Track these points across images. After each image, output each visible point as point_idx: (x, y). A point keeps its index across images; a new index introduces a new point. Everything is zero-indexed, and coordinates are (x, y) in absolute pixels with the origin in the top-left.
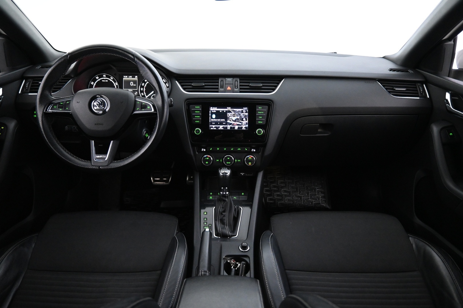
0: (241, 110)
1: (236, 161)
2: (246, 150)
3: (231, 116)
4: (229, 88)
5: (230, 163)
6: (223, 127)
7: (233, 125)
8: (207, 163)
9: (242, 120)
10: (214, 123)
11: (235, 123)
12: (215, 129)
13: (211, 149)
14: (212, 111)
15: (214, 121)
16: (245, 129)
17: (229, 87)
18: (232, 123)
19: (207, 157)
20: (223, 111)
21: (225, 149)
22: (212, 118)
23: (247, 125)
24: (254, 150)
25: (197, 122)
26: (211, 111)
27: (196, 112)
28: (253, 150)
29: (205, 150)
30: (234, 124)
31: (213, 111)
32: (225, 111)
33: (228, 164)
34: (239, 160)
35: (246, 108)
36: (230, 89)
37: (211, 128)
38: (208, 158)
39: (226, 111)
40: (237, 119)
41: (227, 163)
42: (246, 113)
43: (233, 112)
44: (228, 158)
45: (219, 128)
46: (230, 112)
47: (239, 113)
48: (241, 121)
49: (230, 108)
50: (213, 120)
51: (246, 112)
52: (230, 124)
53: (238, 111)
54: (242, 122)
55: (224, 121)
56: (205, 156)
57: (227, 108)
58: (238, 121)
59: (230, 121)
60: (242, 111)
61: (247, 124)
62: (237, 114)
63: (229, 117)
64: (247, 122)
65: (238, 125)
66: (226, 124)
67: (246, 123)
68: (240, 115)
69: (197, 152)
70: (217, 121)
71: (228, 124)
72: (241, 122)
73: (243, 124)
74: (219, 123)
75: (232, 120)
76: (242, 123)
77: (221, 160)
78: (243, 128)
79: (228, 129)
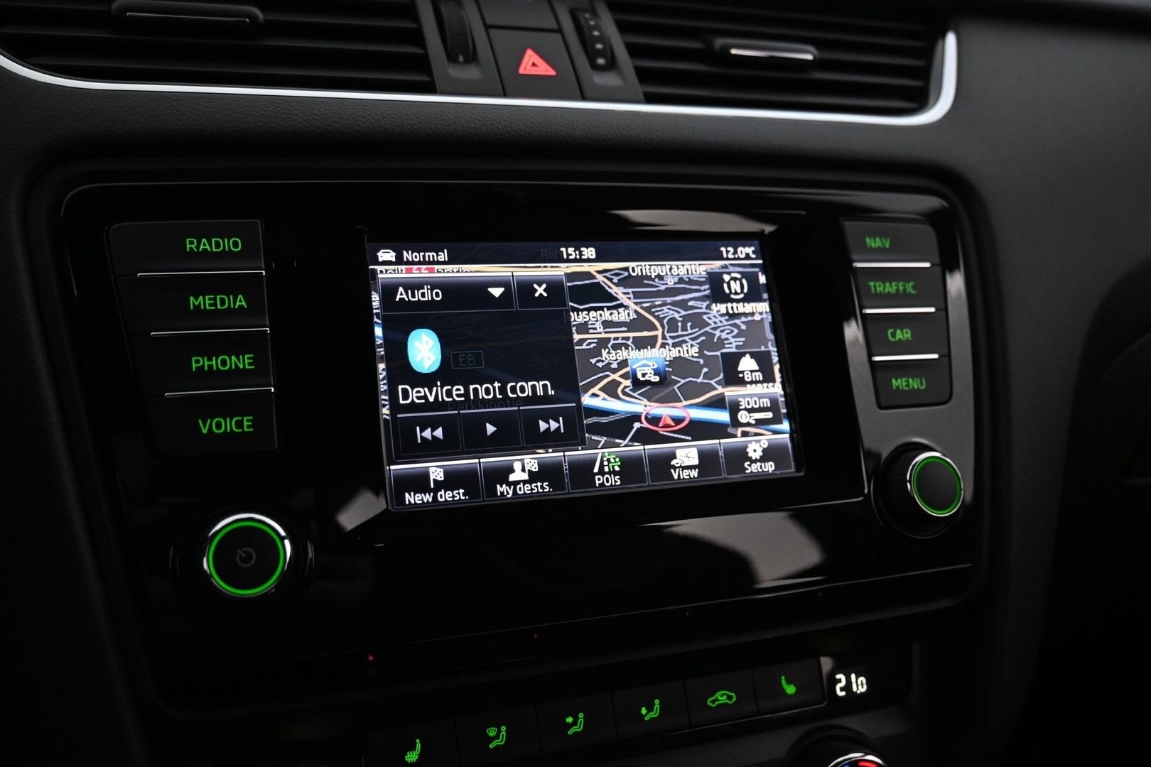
0: (699, 269)
2: (790, 689)
3: (614, 336)
4: (533, 64)
6: (545, 472)
7: (645, 437)
9: (734, 378)
10: (439, 433)
11: (665, 411)
12: (459, 494)
13: (412, 757)
14: (401, 294)
15: (427, 406)
16: (770, 467)
17: (530, 56)
18: (636, 417)
20: (526, 287)
21: (576, 724)
22: (403, 371)
23: (786, 426)
24: (860, 685)
25: (229, 425)
26: (389, 291)
27: (203, 302)
28: (848, 687)
30: (655, 420)
31: (412, 286)
32: (540, 290)
35: (749, 250)
36: (544, 69)
37: (411, 498)
39: (554, 287)
40: (679, 364)
42: (748, 298)
43: (623, 299)
45: (501, 489)
46: (594, 294)
47: (683, 305)
48: (720, 390)
49: (590, 252)
50: (415, 395)
51: (752, 297)
52: (619, 427)
53: (671, 282)
54: (730, 392)
55: (546, 399)
57: (560, 259)
58: (690, 392)
59: (611, 390)
60: (715, 280)
61: (777, 420)
62: (669, 313)
63: (596, 352)
64: (776, 389)
65: (697, 430)
66: (571, 437)
67: (774, 402)
68: (698, 321)
70: (467, 403)
71: (598, 429)
72: (718, 403)
73: (743, 417)
74: (490, 429)
75: (628, 383)
76: (734, 408)
78: (748, 465)
79: (597, 485)
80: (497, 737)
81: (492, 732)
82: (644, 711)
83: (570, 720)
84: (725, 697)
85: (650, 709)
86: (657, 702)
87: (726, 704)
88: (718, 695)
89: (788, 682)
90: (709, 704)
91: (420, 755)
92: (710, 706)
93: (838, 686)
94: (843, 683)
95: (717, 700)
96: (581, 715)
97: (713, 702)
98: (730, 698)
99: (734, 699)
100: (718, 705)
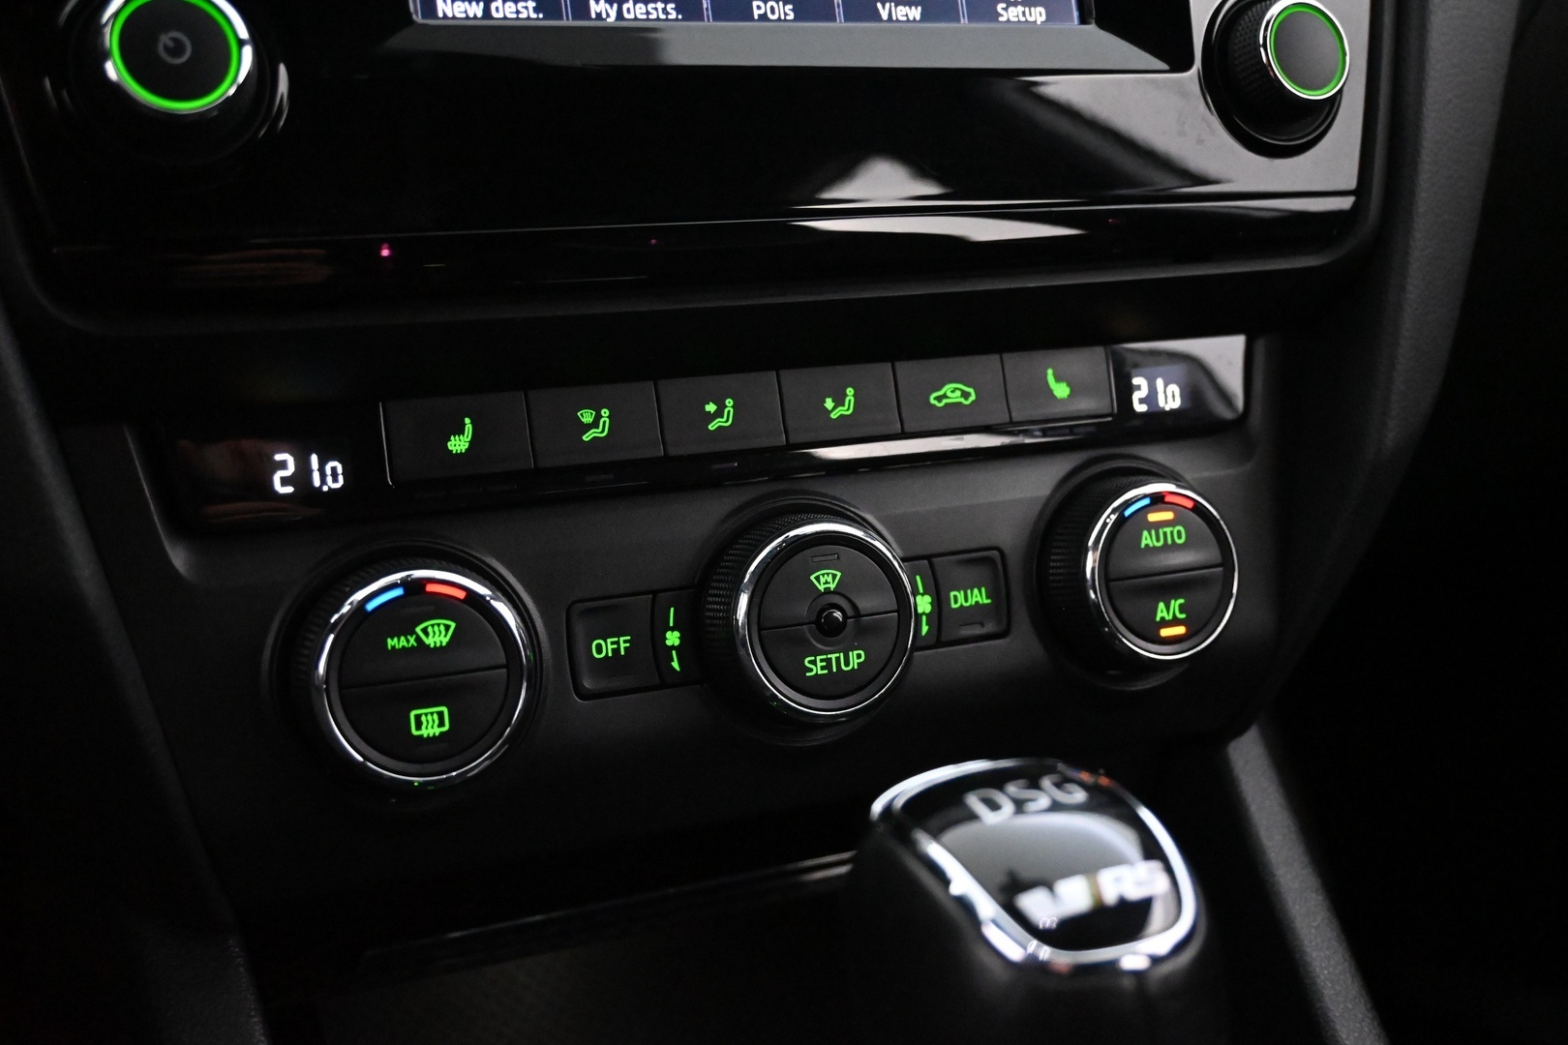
1: (924, 604)
2: (1062, 391)
5: (856, 658)
8: (430, 722)
12: (528, 8)
13: (458, 444)
19: (418, 602)
21: (721, 416)
24: (1170, 396)
28: (1151, 399)
29: (329, 476)
33: (832, 686)
34: (966, 587)
37: (447, 7)
38: (437, 634)
41: (815, 667)
44: (826, 580)
56: (377, 591)
69: (184, 528)
77: (673, 638)
78: (1003, 9)
79: (756, 17)
80: (595, 424)
81: (587, 416)
82: (829, 404)
83: (711, 408)
84: (958, 393)
85: (839, 401)
86: (850, 391)
87: (959, 404)
88: (947, 388)
89: (1058, 379)
90: (933, 401)
91: (471, 442)
92: (934, 405)
93: (1136, 396)
94: (1143, 393)
95: (945, 396)
96: (729, 402)
97: (939, 398)
98: (965, 395)
99: (973, 397)
100: (946, 404)
